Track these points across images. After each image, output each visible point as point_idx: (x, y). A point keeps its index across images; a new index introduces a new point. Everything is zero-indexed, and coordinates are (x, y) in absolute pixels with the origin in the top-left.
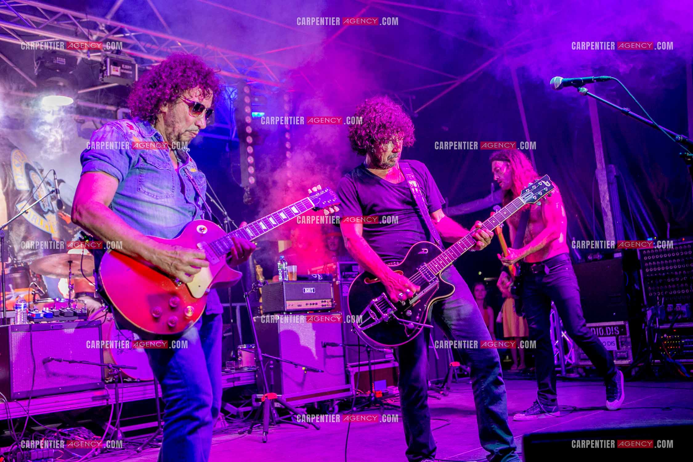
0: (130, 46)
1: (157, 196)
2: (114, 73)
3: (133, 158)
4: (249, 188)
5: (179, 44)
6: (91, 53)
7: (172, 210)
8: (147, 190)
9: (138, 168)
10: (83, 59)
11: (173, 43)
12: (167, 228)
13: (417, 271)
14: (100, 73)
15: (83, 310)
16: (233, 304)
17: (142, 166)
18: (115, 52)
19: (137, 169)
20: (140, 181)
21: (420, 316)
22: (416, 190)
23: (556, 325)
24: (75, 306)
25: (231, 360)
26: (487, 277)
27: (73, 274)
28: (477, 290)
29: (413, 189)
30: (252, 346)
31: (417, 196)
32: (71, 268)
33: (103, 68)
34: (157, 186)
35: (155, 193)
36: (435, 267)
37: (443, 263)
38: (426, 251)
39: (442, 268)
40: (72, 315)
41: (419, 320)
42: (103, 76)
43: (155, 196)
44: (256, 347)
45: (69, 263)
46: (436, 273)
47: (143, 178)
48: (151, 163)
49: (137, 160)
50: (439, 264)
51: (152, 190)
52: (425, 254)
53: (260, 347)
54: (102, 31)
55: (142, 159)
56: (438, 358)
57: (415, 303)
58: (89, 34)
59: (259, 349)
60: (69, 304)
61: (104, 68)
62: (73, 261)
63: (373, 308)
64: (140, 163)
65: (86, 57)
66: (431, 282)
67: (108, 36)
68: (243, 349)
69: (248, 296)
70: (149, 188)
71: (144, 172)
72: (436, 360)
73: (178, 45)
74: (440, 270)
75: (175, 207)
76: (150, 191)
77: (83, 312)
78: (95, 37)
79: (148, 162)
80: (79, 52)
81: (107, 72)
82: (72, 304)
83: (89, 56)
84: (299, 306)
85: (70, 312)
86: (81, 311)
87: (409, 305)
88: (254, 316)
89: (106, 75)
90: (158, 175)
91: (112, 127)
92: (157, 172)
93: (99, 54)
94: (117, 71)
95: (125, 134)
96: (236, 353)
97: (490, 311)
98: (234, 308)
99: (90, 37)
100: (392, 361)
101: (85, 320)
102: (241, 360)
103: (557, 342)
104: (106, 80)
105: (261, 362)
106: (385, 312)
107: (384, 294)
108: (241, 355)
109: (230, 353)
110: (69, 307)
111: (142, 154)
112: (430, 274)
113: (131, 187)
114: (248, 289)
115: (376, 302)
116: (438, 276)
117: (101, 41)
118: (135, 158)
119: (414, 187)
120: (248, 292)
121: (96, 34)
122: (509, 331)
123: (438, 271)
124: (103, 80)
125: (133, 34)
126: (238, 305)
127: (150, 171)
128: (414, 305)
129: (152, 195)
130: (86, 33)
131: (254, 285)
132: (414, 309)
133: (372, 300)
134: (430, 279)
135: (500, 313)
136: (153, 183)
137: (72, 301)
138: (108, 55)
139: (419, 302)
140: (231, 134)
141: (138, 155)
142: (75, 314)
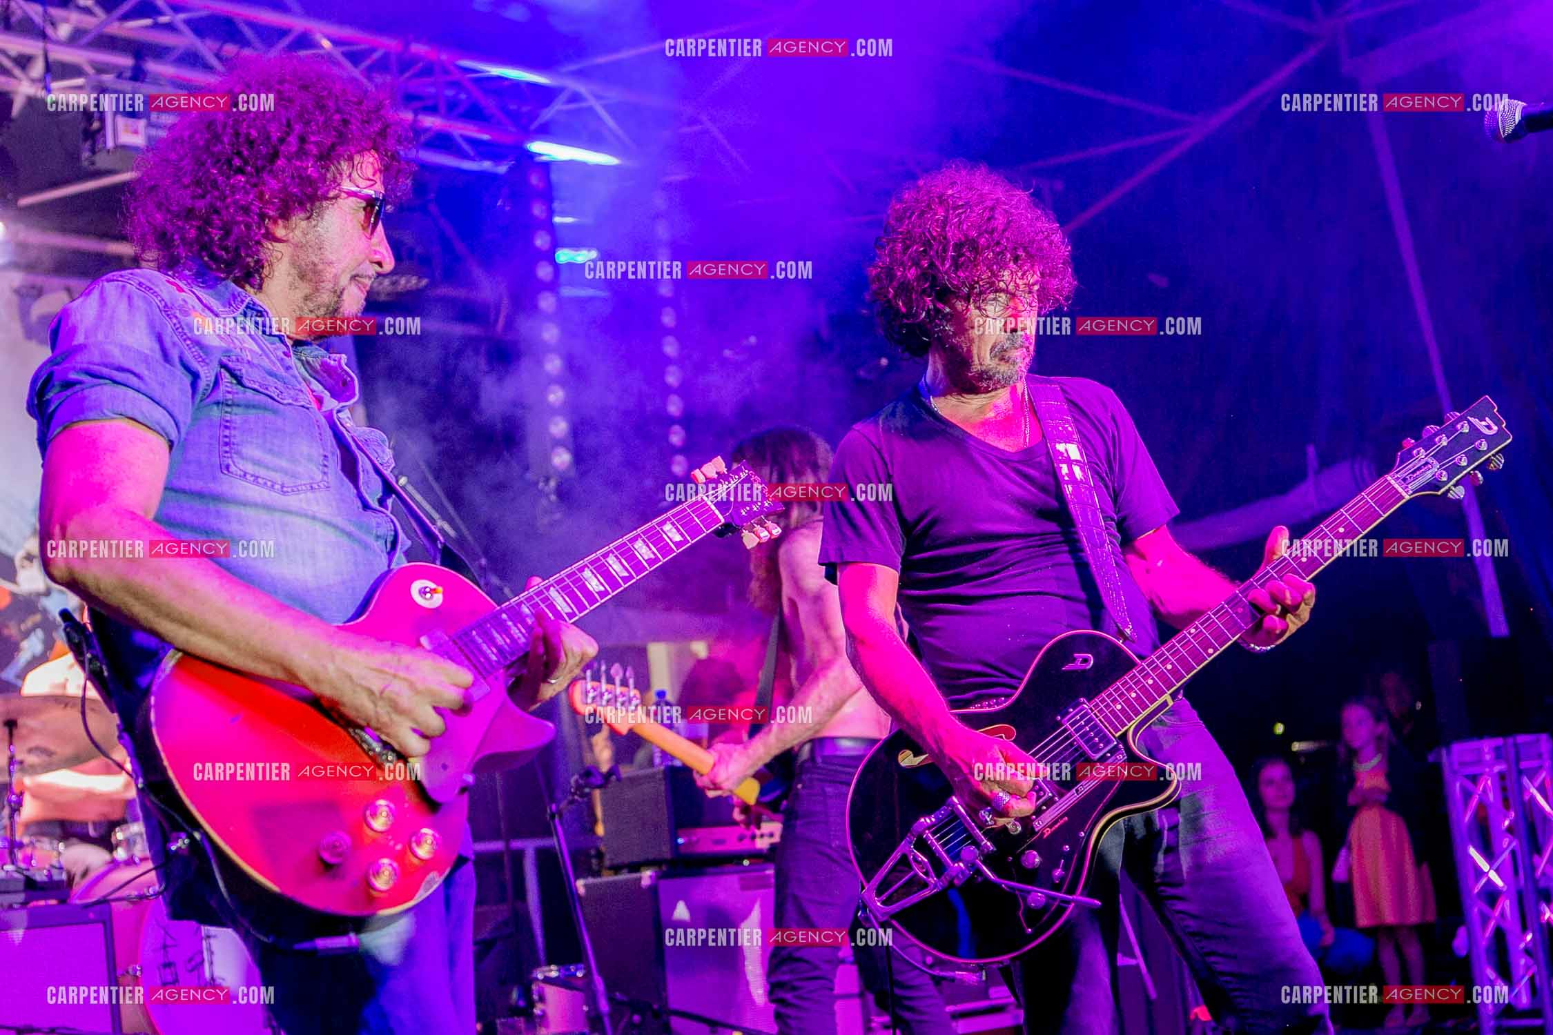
0: (176, 54)
1: (283, 487)
2: (127, 138)
3: (202, 375)
4: (553, 484)
5: (326, 44)
6: (56, 79)
7: (330, 530)
8: (250, 468)
9: (218, 403)
10: (31, 102)
11: (305, 41)
12: (319, 589)
13: (1059, 724)
14: (85, 140)
15: (55, 873)
16: (517, 844)
17: (230, 396)
18: (128, 74)
19: (215, 408)
20: (226, 444)
21: (1065, 868)
22: (1077, 470)
23: (1522, 882)
24: (28, 859)
25: (512, 1015)
26: (1299, 740)
27: (21, 762)
28: (1271, 782)
29: (1065, 469)
30: (577, 970)
31: (1076, 491)
32: (15, 741)
33: (91, 124)
34: (279, 454)
35: (278, 477)
36: (1113, 712)
37: (1138, 698)
38: (1086, 661)
39: (1137, 713)
40: (21, 886)
41: (1062, 879)
42: (93, 152)
43: (277, 487)
44: (588, 974)
45: (6, 730)
46: (1117, 730)
47: (233, 432)
48: (256, 386)
49: (213, 379)
50: (1127, 701)
51: (267, 467)
52: (1084, 671)
53: (600, 972)
54: (86, 10)
55: (227, 375)
56: (1153, 995)
57: (1050, 827)
58: (44, 21)
59: (597, 978)
60: (12, 853)
61: (96, 125)
62: (20, 721)
63: (922, 846)
64: (222, 388)
65: (41, 93)
66: (1103, 759)
67: (105, 24)
68: (548, 980)
69: (561, 815)
70: (257, 462)
71: (237, 415)
72: (1148, 1000)
73: (322, 47)
74: (1130, 719)
75: (339, 521)
76: (262, 472)
77: (56, 877)
78: (64, 31)
79: (247, 384)
80: (14, 77)
81: (104, 136)
82: (19, 855)
83: (49, 91)
84: (718, 842)
85: (16, 880)
86: (50, 876)
87: (1033, 833)
88: (577, 878)
89: (100, 146)
90: (280, 422)
91: (123, 287)
92: (275, 412)
93: (79, 81)
94: (136, 132)
95: (166, 305)
96: (526, 993)
97: (1310, 843)
98: (518, 856)
99: (49, 31)
100: (1012, 1008)
101: (63, 901)
102: (544, 1015)
103: (1529, 937)
104: (102, 161)
105: (606, 1020)
106: (956, 858)
107: (955, 799)
108: (542, 999)
109: (510, 993)
110: (13, 863)
111: (224, 360)
112: (1099, 732)
113: (199, 463)
114: (560, 796)
115: (929, 827)
116: (1123, 738)
117: (85, 40)
118: (207, 375)
119: (1069, 462)
120: (558, 802)
121: (66, 20)
122: (1374, 908)
123: (1123, 725)
124: (93, 163)
125: (182, 16)
126: (530, 847)
127: (253, 411)
128: (1048, 832)
129: (269, 484)
130: (38, 19)
131: (577, 781)
132: (1048, 847)
133: (918, 819)
134: (1098, 750)
135: (1343, 853)
136: (268, 446)
137: (21, 845)
138: (108, 85)
139: (1066, 823)
140: (492, 317)
141: (215, 367)
142: (31, 886)
